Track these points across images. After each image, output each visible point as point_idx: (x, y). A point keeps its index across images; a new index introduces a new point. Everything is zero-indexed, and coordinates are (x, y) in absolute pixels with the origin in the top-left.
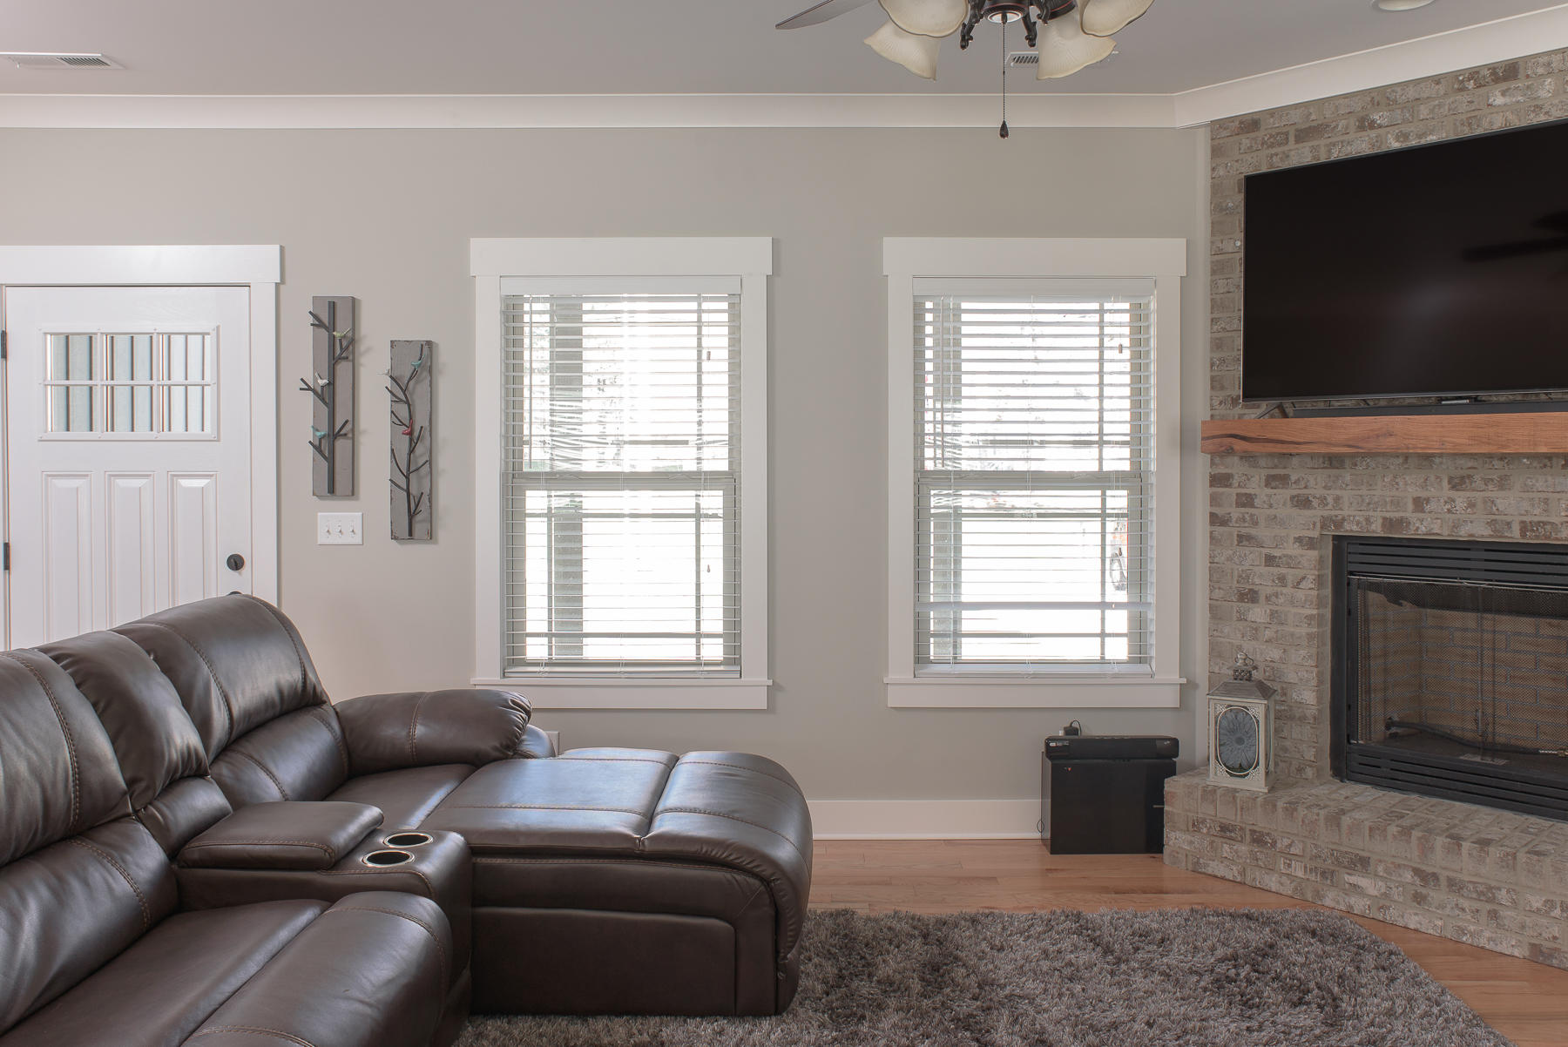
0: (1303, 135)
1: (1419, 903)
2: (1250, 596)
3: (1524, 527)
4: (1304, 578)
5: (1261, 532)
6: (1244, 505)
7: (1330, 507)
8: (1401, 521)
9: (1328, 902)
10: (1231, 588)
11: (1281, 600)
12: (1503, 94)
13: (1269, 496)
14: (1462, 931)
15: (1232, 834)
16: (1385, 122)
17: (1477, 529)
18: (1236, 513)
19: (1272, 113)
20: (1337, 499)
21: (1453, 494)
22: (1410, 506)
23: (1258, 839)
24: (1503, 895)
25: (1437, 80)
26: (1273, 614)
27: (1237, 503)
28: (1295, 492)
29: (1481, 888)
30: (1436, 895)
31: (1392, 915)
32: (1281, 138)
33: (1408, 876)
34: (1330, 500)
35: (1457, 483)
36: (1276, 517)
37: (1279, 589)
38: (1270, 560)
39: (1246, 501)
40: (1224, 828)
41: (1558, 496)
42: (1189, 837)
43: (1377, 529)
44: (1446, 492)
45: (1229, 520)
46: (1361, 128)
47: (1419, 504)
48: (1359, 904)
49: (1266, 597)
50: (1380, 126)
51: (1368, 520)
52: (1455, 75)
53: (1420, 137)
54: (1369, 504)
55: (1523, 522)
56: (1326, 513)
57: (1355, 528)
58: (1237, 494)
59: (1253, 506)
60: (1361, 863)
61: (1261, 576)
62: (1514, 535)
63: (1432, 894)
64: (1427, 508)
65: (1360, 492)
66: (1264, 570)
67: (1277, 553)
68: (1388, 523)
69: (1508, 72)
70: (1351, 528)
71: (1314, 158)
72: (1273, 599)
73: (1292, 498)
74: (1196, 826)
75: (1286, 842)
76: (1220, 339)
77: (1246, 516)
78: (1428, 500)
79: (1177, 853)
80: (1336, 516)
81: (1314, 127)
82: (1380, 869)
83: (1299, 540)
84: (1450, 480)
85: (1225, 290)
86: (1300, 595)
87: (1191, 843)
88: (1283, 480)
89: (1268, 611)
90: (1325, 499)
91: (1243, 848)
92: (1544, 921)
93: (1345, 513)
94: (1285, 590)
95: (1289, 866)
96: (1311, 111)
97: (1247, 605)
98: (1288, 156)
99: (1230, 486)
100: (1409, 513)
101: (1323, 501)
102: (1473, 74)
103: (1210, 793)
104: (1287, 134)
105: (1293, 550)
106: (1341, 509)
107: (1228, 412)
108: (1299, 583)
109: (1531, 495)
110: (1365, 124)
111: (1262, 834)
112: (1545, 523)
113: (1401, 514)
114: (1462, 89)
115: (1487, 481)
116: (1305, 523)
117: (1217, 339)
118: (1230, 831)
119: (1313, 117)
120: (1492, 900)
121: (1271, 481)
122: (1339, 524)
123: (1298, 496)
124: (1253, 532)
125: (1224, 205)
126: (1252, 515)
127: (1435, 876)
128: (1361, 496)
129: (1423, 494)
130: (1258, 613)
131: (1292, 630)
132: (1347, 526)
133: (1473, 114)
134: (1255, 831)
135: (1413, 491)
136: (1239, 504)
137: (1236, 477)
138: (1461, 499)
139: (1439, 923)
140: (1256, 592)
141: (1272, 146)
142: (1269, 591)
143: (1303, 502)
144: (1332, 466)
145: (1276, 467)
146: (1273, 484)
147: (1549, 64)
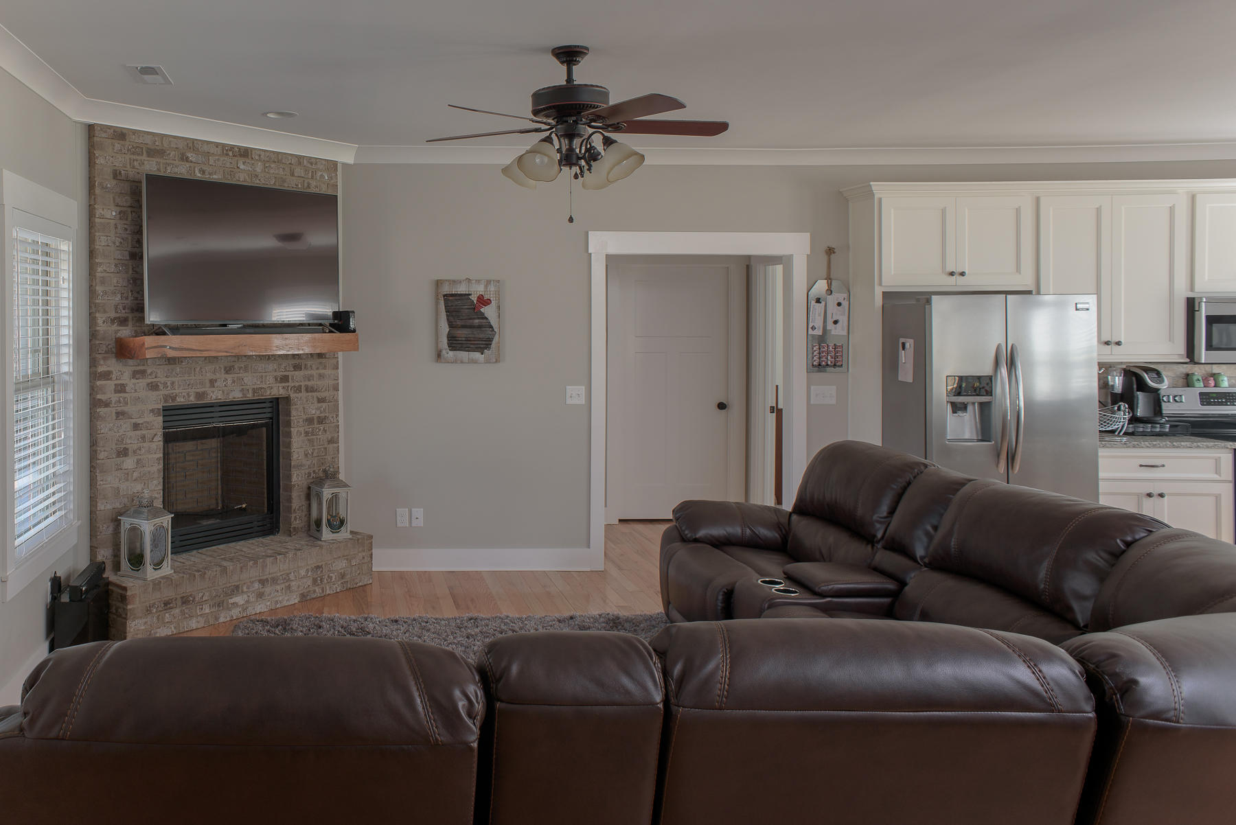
0: (152, 153)
1: (261, 598)
2: (123, 453)
3: (254, 391)
4: (156, 435)
5: (128, 409)
6: (120, 392)
7: (169, 388)
8: (204, 393)
9: (222, 620)
10: (112, 449)
11: (143, 450)
12: (244, 163)
13: (134, 384)
14: (277, 602)
15: (171, 605)
16: (194, 160)
17: (236, 395)
18: (115, 397)
19: (134, 132)
20: (173, 383)
21: (227, 376)
22: (208, 384)
23: (185, 601)
24: (292, 576)
25: (217, 145)
26: (138, 461)
27: (115, 390)
28: (149, 381)
29: (284, 576)
30: (268, 590)
31: (251, 611)
32: (137, 150)
33: (256, 585)
34: (169, 384)
35: (228, 370)
36: (139, 398)
37: (141, 444)
38: (136, 427)
39: (121, 389)
40: (166, 604)
41: (266, 374)
42: (144, 620)
43: (192, 400)
44: (224, 376)
45: (110, 403)
46: (182, 159)
47: (212, 382)
48: (235, 613)
49: (134, 451)
50: (191, 162)
51: (188, 394)
52: (224, 145)
53: (210, 174)
54: (189, 385)
55: (254, 389)
56: (167, 393)
57: (182, 400)
58: (115, 385)
59: (125, 392)
60: (236, 590)
61: (131, 438)
62: (250, 396)
63: (266, 590)
64: (216, 385)
65: (184, 378)
66: (133, 434)
67: (140, 421)
68: (200, 395)
69: (245, 153)
70: (181, 401)
71: (159, 170)
72: (138, 452)
73: (148, 384)
74: (148, 611)
75: (201, 595)
76: (103, 277)
77: (121, 399)
78: (216, 381)
79: (137, 634)
80: (172, 394)
81: (158, 150)
82: (245, 589)
83: (152, 411)
84: (225, 368)
85: (106, 244)
86: (154, 446)
87: (146, 623)
88: (143, 372)
89: (135, 460)
90: (167, 383)
91: (177, 611)
92: (305, 580)
93: (177, 391)
94: (145, 444)
95: (202, 609)
96: (157, 139)
97: (122, 459)
98: (143, 164)
99: (111, 379)
100: (207, 389)
101: (165, 384)
102: (232, 147)
103: (157, 584)
104: (142, 148)
105: (150, 418)
106: (175, 389)
107: (109, 328)
108: (153, 439)
109: (257, 374)
110: (184, 158)
111: (188, 597)
112: (261, 388)
113: (204, 389)
114: (227, 155)
115: (240, 368)
116: (155, 401)
117: (101, 277)
118: (169, 604)
119: (157, 143)
120: (289, 580)
121: (135, 374)
122: (174, 399)
123: (152, 383)
124: (125, 409)
125: (105, 185)
126: (124, 398)
127: (267, 580)
128: (185, 380)
129: (214, 377)
130: (129, 463)
131: (149, 469)
132: (178, 399)
133: (232, 170)
134: (184, 597)
135: (210, 376)
136: (116, 391)
137: (114, 372)
138: (229, 377)
139: (268, 603)
140: (127, 449)
141: (133, 154)
142: (135, 447)
143: (154, 387)
144: (169, 363)
145: (139, 365)
146: (137, 376)
147: (260, 156)
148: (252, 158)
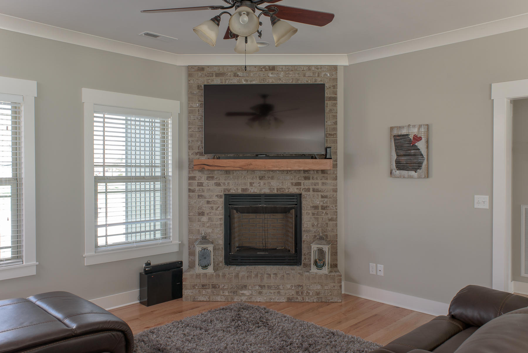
0: (218, 75)
1: (260, 294)
2: (202, 214)
3: (278, 189)
4: (219, 207)
5: (205, 194)
6: (200, 186)
7: (226, 185)
8: (246, 189)
9: (235, 300)
10: (196, 212)
11: (212, 214)
12: (272, 74)
13: (208, 183)
14: (271, 299)
15: (206, 287)
16: (241, 75)
17: (266, 191)
18: (197, 188)
19: (208, 66)
20: (228, 183)
21: (260, 181)
22: (249, 185)
23: (214, 287)
24: (281, 287)
25: (255, 66)
26: (209, 219)
27: (197, 185)
28: (216, 182)
29: (276, 286)
30: (264, 291)
31: (253, 299)
32: (210, 75)
33: (257, 287)
34: (226, 183)
35: (261, 178)
36: (210, 189)
37: (211, 211)
38: (208, 202)
39: (200, 184)
40: (203, 286)
41: (285, 181)
42: (192, 291)
43: (240, 192)
44: (258, 181)
45: (195, 190)
46: (235, 76)
47: (251, 184)
48: (244, 298)
49: (207, 214)
50: (240, 77)
51: (237, 189)
52: (260, 66)
53: (251, 81)
54: (237, 184)
55: (277, 188)
56: (225, 188)
57: (233, 191)
58: (198, 183)
59: (202, 186)
60: (245, 287)
61: (205, 207)
62: (275, 192)
63: (263, 291)
64: (253, 185)
65: (235, 181)
66: (207, 205)
67: (210, 200)
68: (243, 190)
69: (272, 68)
70: (233, 192)
71: (221, 82)
72: (209, 214)
73: (215, 183)
74: (194, 287)
75: (223, 285)
76: (192, 134)
77: (201, 189)
78: (253, 183)
79: (188, 297)
80: (228, 188)
81: (221, 73)
82: (250, 288)
83: (217, 196)
84: (259, 177)
85: (193, 119)
86: (218, 212)
87: (192, 292)
88: (212, 178)
89: (208, 218)
90: (225, 183)
91: (209, 290)
92: (290, 291)
93: (231, 187)
94: (213, 211)
95: (224, 292)
96: (220, 68)
97: (201, 216)
98: (213, 81)
99: (195, 180)
100: (248, 187)
101: (224, 184)
102: (264, 67)
103: (198, 276)
104: (213, 74)
105: (215, 199)
106: (229, 186)
107: (194, 157)
108: (217, 209)
109: (279, 181)
110: (235, 75)
111: (215, 285)
112: (282, 188)
113: (246, 187)
114: (262, 70)
115: (269, 177)
116: (220, 191)
117: (191, 134)
118: (205, 286)
119: (221, 70)
120: (279, 289)
121: (208, 178)
122: (229, 190)
123: (217, 183)
124: (203, 194)
125: (193, 92)
126: (202, 189)
127: (264, 286)
128: (235, 182)
129: (252, 181)
130: (204, 219)
131: (215, 223)
132: (231, 191)
133: (265, 78)
134: (213, 284)
135: (250, 181)
136: (198, 186)
137: (197, 177)
138: (262, 182)
139: (265, 298)
140: (204, 212)
141: (208, 76)
142: (208, 212)
143: (218, 185)
144: (227, 174)
145: (210, 174)
146: (209, 179)
147: (282, 68)
148: (277, 70)
